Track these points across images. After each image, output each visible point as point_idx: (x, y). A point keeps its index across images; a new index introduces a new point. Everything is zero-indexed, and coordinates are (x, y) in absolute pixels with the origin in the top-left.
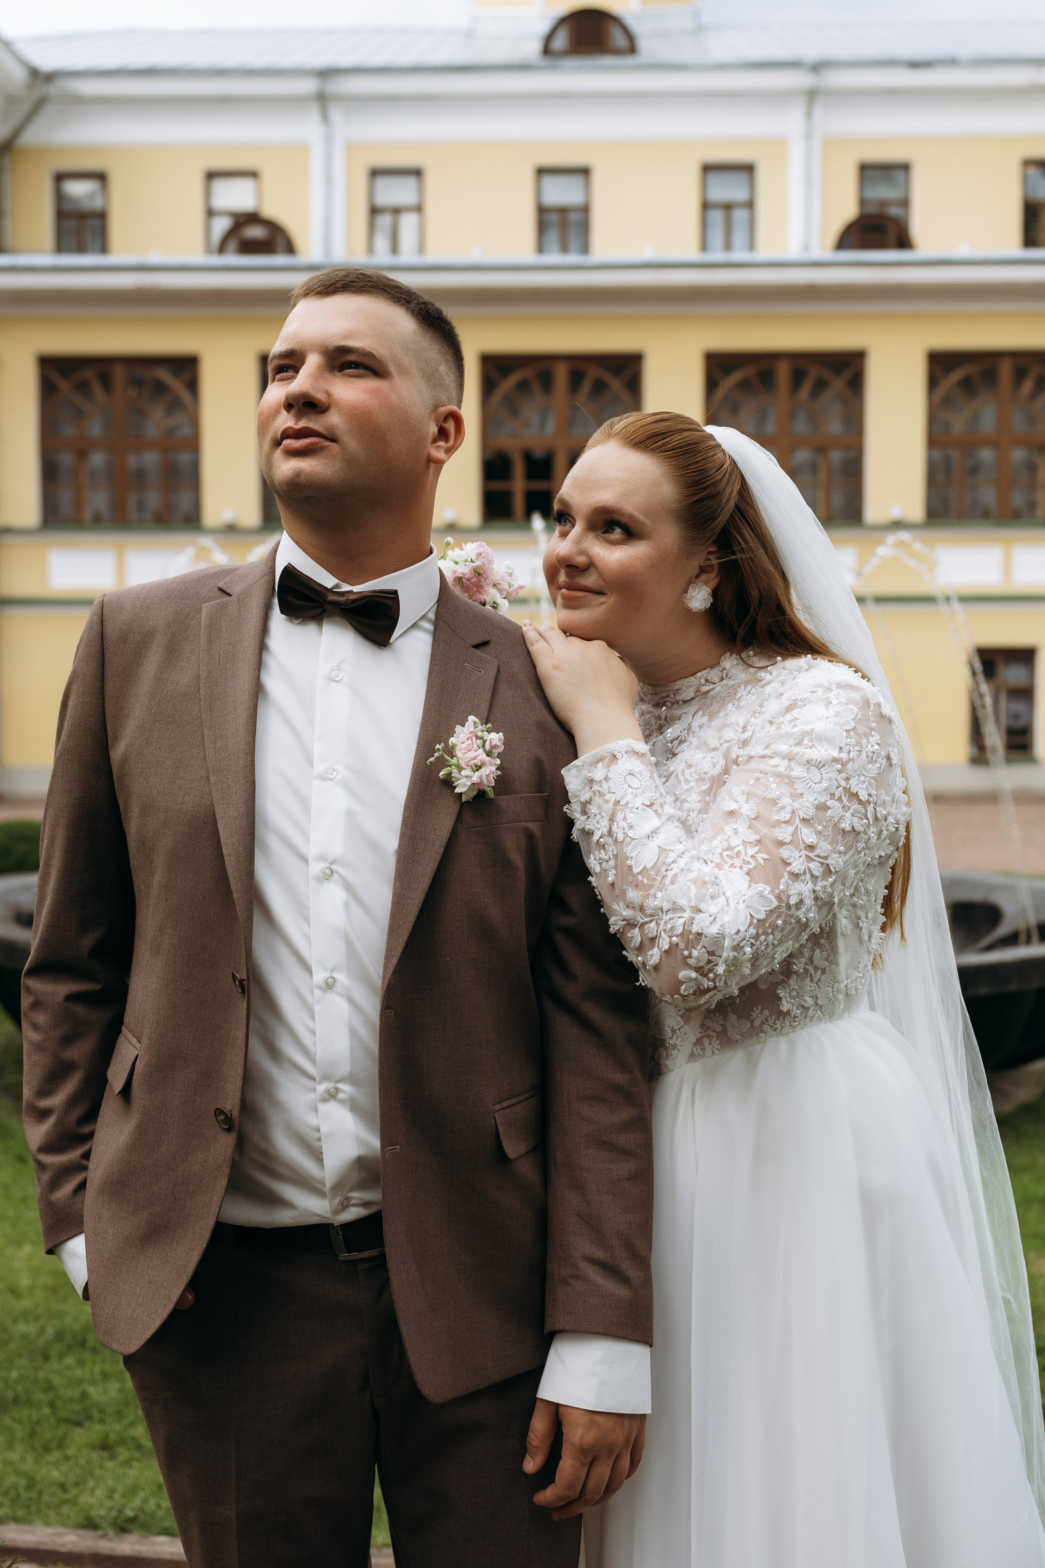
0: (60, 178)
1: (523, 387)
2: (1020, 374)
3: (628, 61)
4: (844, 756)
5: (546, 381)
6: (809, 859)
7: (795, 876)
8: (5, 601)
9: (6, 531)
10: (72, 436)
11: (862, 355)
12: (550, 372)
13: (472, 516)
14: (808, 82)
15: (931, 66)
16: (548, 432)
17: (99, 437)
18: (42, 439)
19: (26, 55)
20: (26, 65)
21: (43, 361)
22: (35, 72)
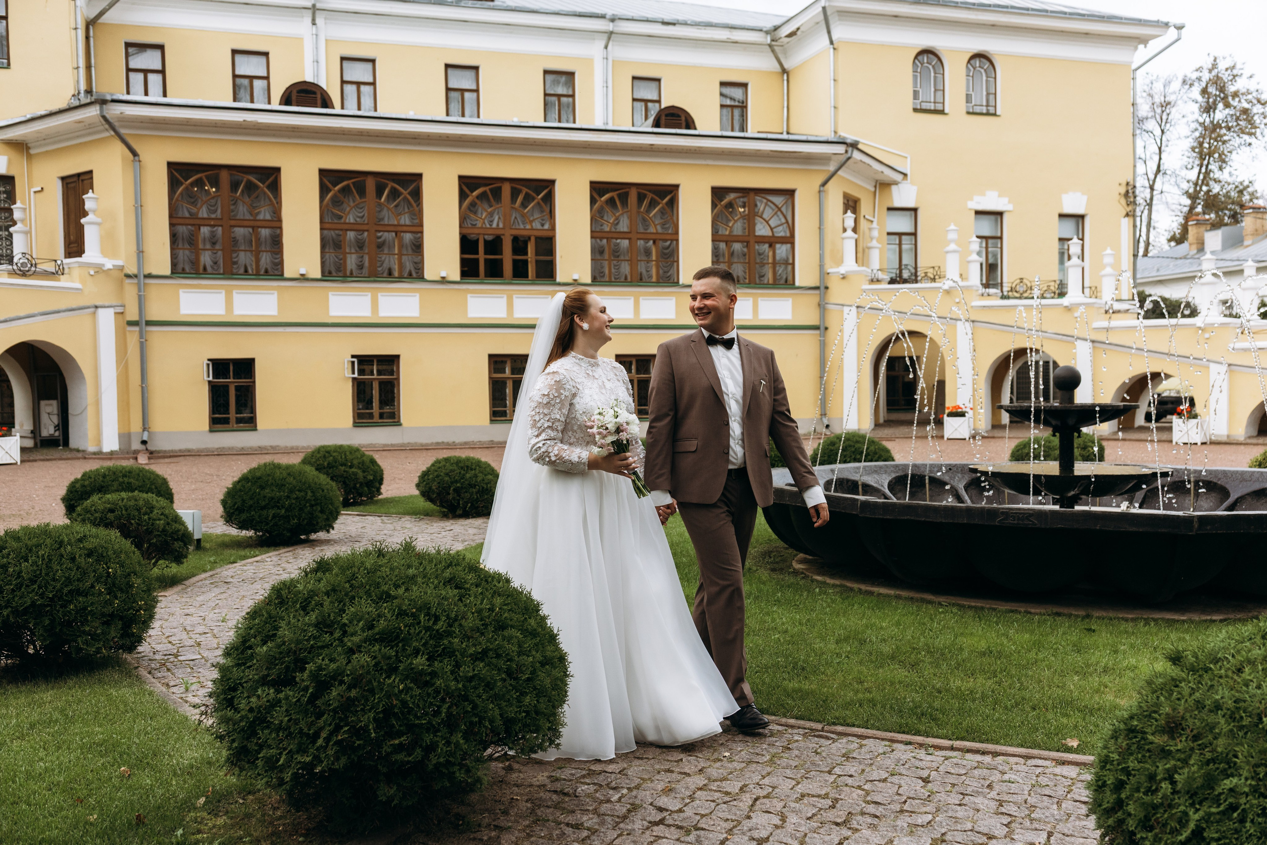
0: (128, 46)
1: (482, 196)
5: (497, 193)
8: (149, 323)
9: (149, 276)
10: (187, 215)
11: (677, 187)
12: (500, 188)
13: (456, 275)
14: (610, 27)
15: (674, 24)
16: (494, 225)
17: (205, 216)
18: (171, 216)
21: (172, 166)
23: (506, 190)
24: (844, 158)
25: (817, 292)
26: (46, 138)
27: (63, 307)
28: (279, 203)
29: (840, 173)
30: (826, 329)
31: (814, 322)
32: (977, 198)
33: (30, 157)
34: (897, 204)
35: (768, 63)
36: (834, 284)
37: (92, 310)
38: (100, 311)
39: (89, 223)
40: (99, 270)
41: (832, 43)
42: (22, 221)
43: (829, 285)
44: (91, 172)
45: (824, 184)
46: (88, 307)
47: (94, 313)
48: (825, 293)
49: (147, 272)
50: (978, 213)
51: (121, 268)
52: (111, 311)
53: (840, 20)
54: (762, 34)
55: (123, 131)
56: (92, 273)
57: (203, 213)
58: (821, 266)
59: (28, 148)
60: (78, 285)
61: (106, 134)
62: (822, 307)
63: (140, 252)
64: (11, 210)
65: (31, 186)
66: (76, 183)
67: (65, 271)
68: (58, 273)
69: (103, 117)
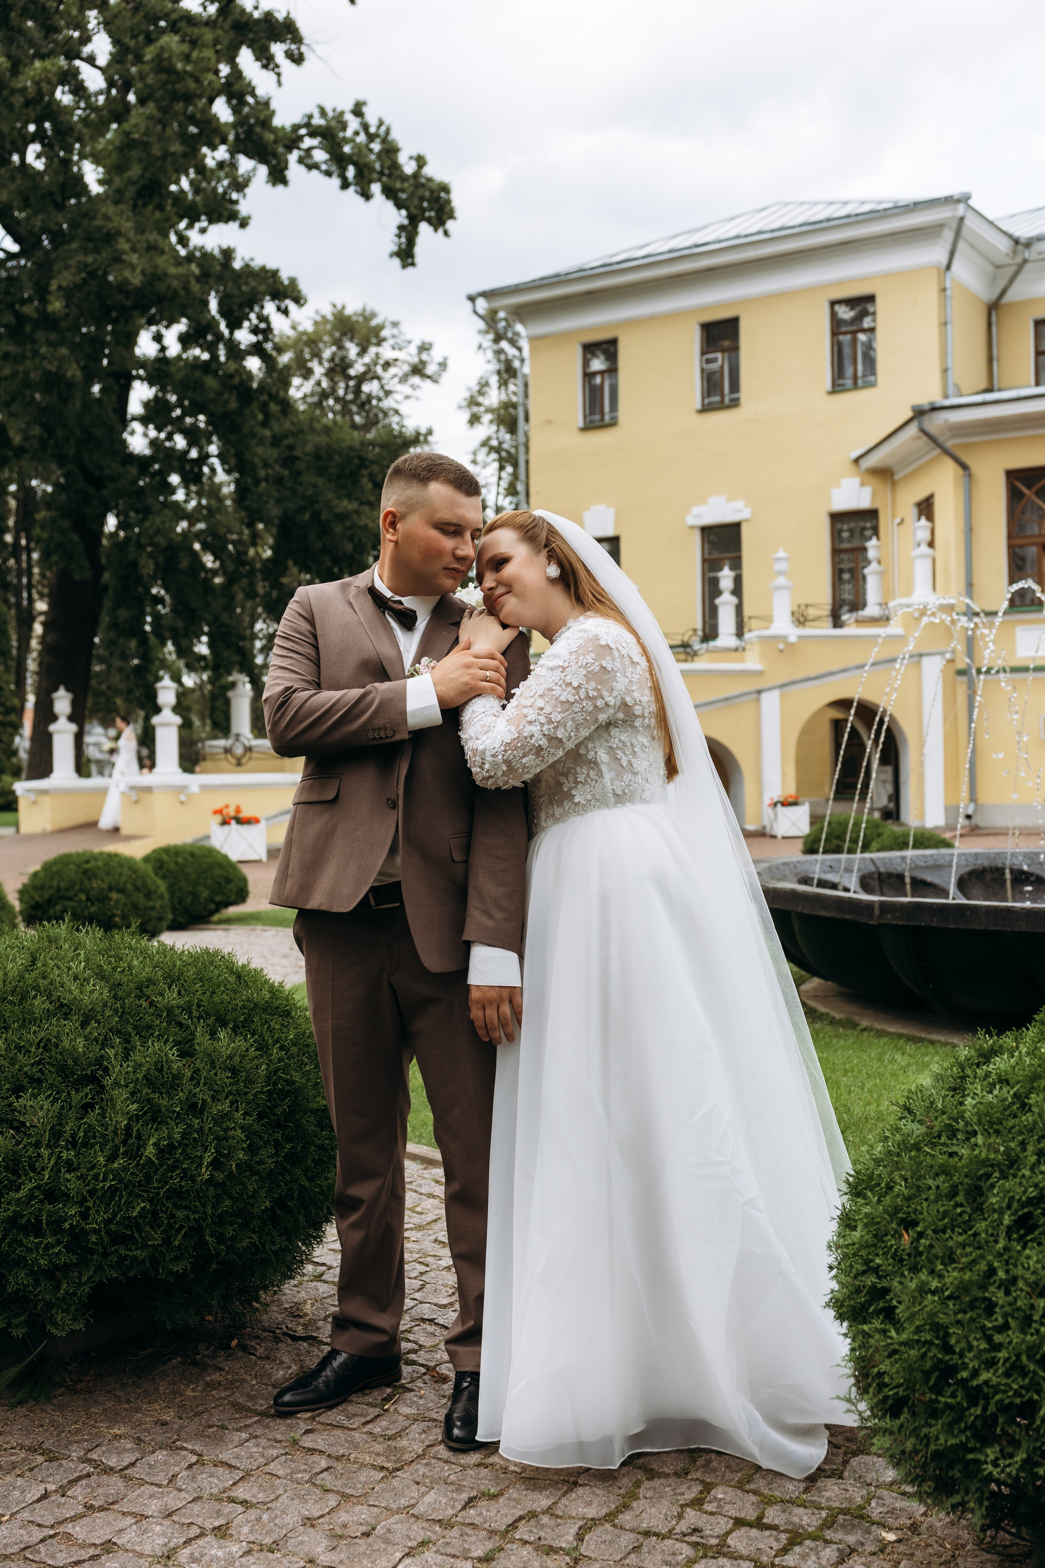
0: (1038, 323)
4: (566, 665)
6: (539, 714)
7: (530, 723)
18: (1010, 537)
19: (1005, 228)
20: (1010, 236)
21: (1012, 475)
22: (1017, 242)
27: (882, 658)
33: (893, 483)
37: (917, 658)
38: (926, 659)
39: (919, 557)
42: (876, 559)
44: (934, 493)
47: (919, 662)
52: (939, 659)
59: (891, 473)
60: (901, 631)
61: (933, 453)
63: (970, 585)
64: (865, 549)
65: (894, 517)
66: (926, 508)
67: (892, 615)
68: (885, 619)
69: (922, 431)
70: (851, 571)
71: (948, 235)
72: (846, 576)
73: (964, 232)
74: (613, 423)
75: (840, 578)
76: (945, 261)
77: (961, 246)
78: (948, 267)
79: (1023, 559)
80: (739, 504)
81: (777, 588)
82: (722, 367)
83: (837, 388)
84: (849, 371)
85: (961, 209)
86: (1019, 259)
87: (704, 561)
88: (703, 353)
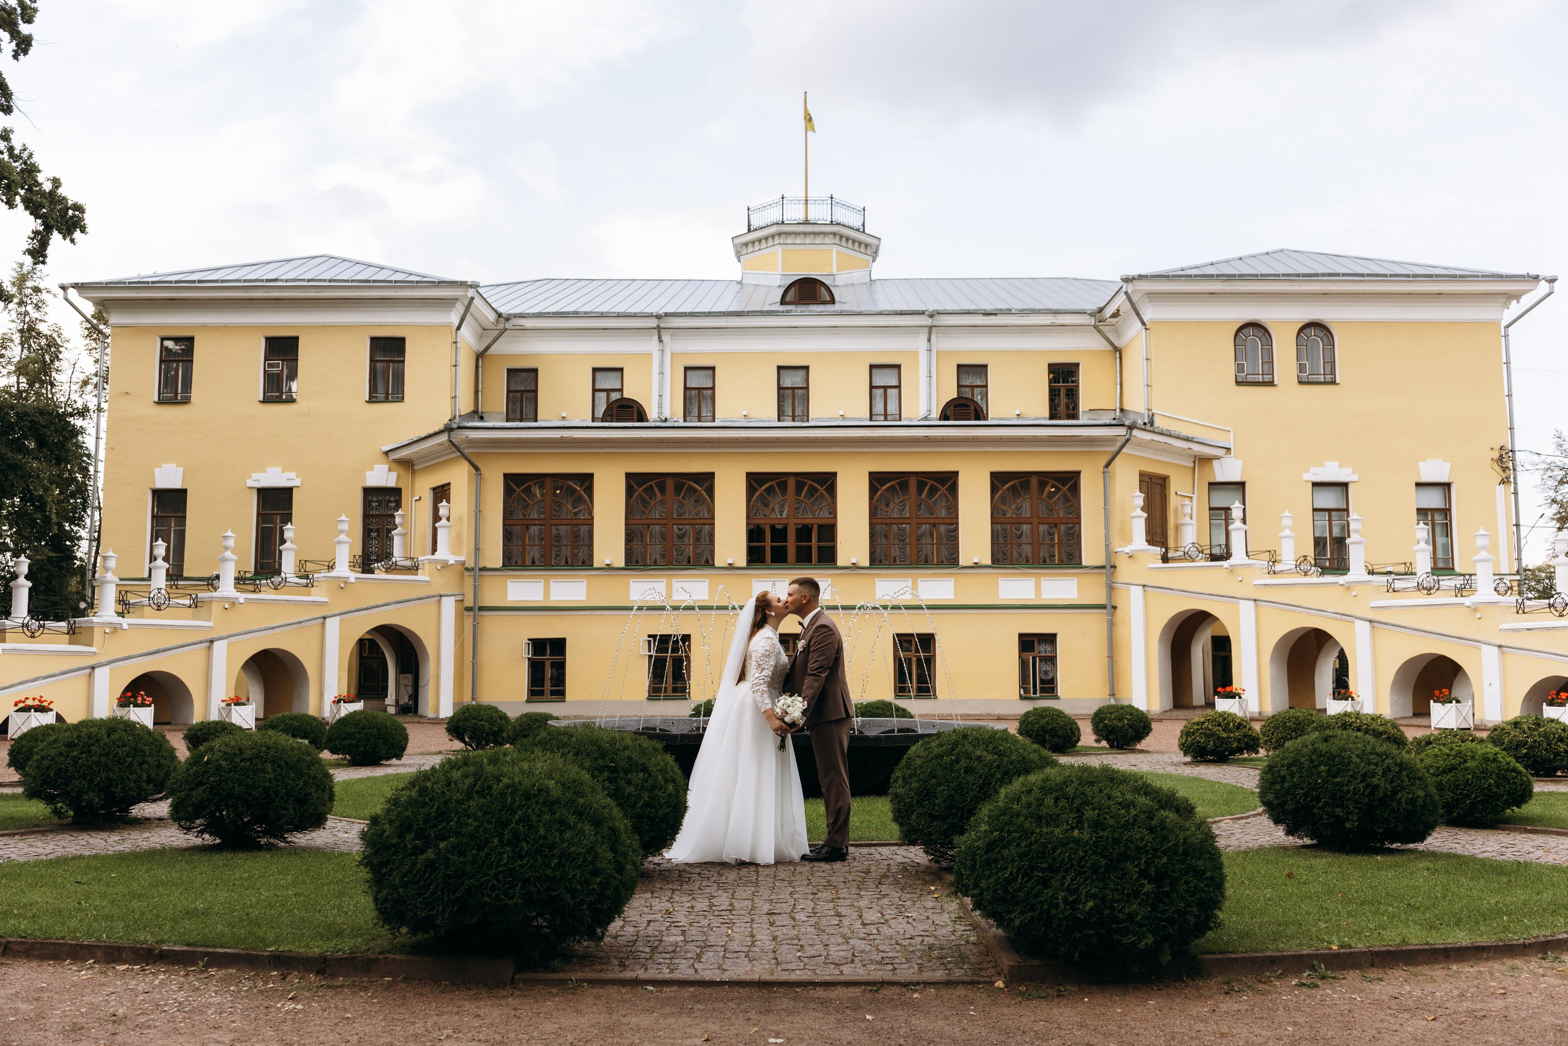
0: (510, 372)
1: (770, 490)
2: (1042, 485)
3: (829, 308)
5: (783, 487)
8: (481, 609)
9: (484, 569)
10: (521, 517)
11: (957, 473)
12: (785, 483)
13: (742, 561)
14: (929, 322)
15: (996, 314)
16: (784, 516)
17: (536, 517)
18: (504, 519)
19: (494, 305)
20: (496, 311)
21: (507, 476)
22: (500, 315)
23: (791, 483)
24: (1123, 439)
25: (1103, 571)
26: (426, 456)
27: (414, 597)
28: (592, 502)
29: (1123, 451)
30: (1115, 608)
31: (1103, 601)
32: (1313, 470)
33: (414, 472)
34: (1219, 478)
35: (1095, 343)
36: (1122, 564)
37: (438, 598)
38: (443, 598)
39: (441, 527)
40: (445, 565)
41: (1143, 323)
42: (402, 525)
43: (1116, 564)
44: (449, 484)
45: (1107, 465)
46: (435, 596)
47: (439, 601)
48: (1112, 574)
49: (481, 566)
50: (1315, 485)
51: (463, 563)
52: (453, 599)
53: (1150, 301)
54: (1087, 317)
55: (466, 451)
56: (439, 568)
57: (534, 515)
58: (1107, 546)
59: (413, 465)
60: (427, 578)
61: (454, 455)
62: (1111, 588)
63: (477, 549)
64: (394, 517)
65: (413, 496)
66: (441, 493)
67: (420, 567)
68: (414, 569)
69: (451, 441)
70: (377, 531)
71: (460, 308)
72: (374, 534)
73: (472, 309)
74: (186, 401)
75: (369, 536)
76: (456, 324)
77: (468, 317)
78: (459, 328)
79: (511, 534)
80: (292, 475)
81: (339, 543)
82: (282, 370)
83: (372, 399)
84: (380, 387)
85: (471, 293)
86: (501, 326)
87: (258, 514)
88: (265, 360)
